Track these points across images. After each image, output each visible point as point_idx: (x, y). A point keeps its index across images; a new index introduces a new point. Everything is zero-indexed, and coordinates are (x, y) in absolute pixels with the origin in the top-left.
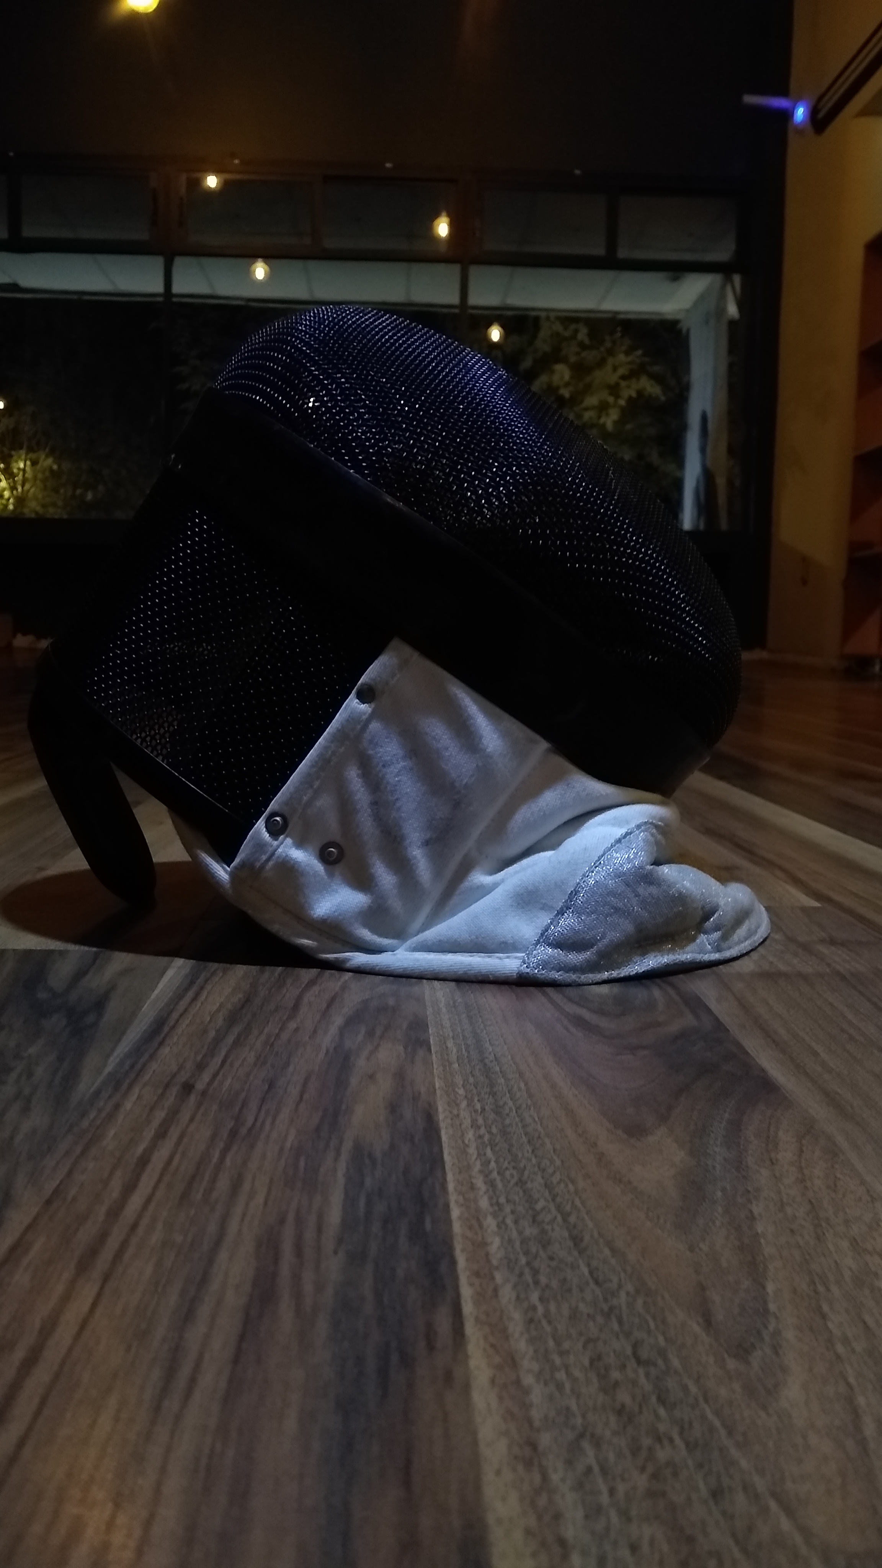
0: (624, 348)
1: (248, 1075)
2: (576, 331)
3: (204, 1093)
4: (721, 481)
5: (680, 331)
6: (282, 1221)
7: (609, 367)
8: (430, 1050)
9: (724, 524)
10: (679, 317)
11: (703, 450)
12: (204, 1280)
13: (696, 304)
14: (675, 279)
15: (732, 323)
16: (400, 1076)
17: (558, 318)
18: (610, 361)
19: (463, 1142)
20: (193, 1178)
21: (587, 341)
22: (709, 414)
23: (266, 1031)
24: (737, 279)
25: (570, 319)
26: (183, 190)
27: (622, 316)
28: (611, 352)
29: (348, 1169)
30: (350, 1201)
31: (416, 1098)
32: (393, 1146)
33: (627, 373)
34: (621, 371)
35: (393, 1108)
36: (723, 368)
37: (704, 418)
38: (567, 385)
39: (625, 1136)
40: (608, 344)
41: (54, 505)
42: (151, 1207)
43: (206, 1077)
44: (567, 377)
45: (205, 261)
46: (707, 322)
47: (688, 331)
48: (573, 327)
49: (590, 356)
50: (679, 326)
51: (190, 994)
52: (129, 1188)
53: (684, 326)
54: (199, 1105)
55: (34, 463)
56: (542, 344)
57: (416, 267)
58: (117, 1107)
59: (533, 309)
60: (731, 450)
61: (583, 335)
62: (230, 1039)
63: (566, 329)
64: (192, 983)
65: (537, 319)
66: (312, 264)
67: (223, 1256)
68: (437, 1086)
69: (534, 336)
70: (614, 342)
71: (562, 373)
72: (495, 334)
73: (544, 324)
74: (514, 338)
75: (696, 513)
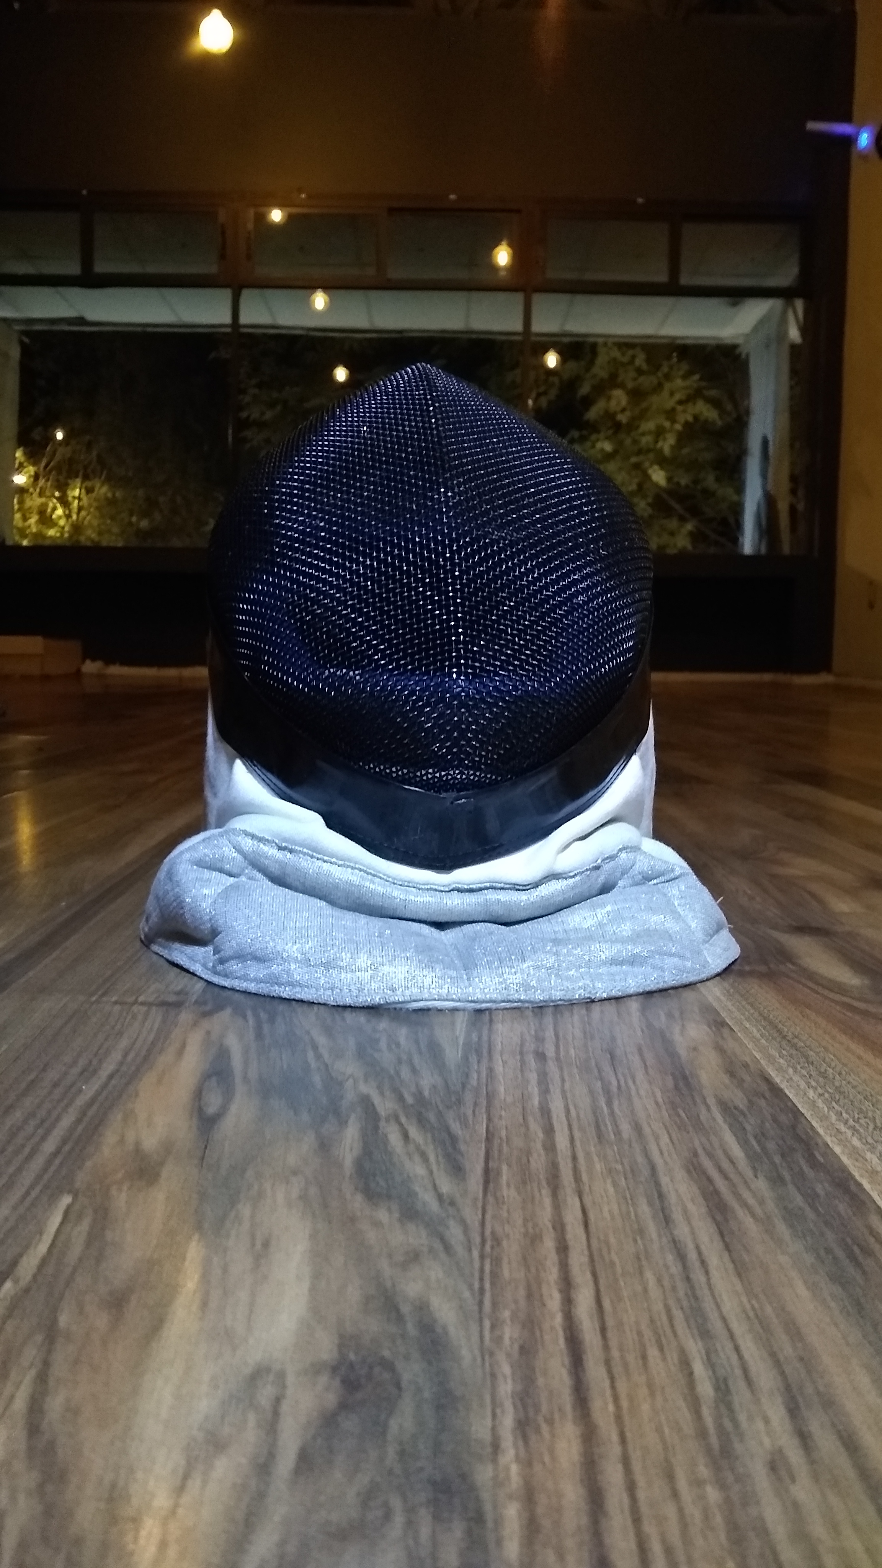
0: (681, 373)
1: (585, 1046)
2: (633, 357)
4: (783, 507)
5: (740, 355)
7: (665, 393)
8: (733, 1030)
9: (786, 549)
10: (740, 341)
11: (764, 475)
13: (755, 329)
14: (735, 305)
15: (793, 347)
16: (720, 1049)
17: (615, 344)
18: (667, 386)
19: (809, 1098)
20: (597, 1123)
21: (645, 367)
22: (770, 438)
24: (799, 304)
25: (626, 345)
26: (250, 226)
27: (679, 342)
28: (667, 377)
29: (723, 1116)
33: (684, 398)
34: (678, 397)
35: (731, 1073)
36: (785, 392)
37: (765, 443)
38: (623, 410)
40: (665, 369)
41: (110, 532)
43: (550, 1048)
44: (624, 402)
45: (268, 292)
46: (767, 346)
47: (748, 355)
48: (630, 352)
49: (647, 382)
50: (738, 351)
52: (549, 1131)
53: (743, 351)
54: (561, 1068)
55: (89, 491)
56: (600, 369)
57: (475, 295)
58: (491, 1069)
59: (592, 335)
60: (793, 475)
61: (640, 360)
63: (623, 354)
65: (594, 347)
66: (374, 294)
69: (592, 362)
70: (671, 367)
71: (619, 398)
72: (552, 360)
73: (602, 350)
74: (572, 365)
75: (757, 537)
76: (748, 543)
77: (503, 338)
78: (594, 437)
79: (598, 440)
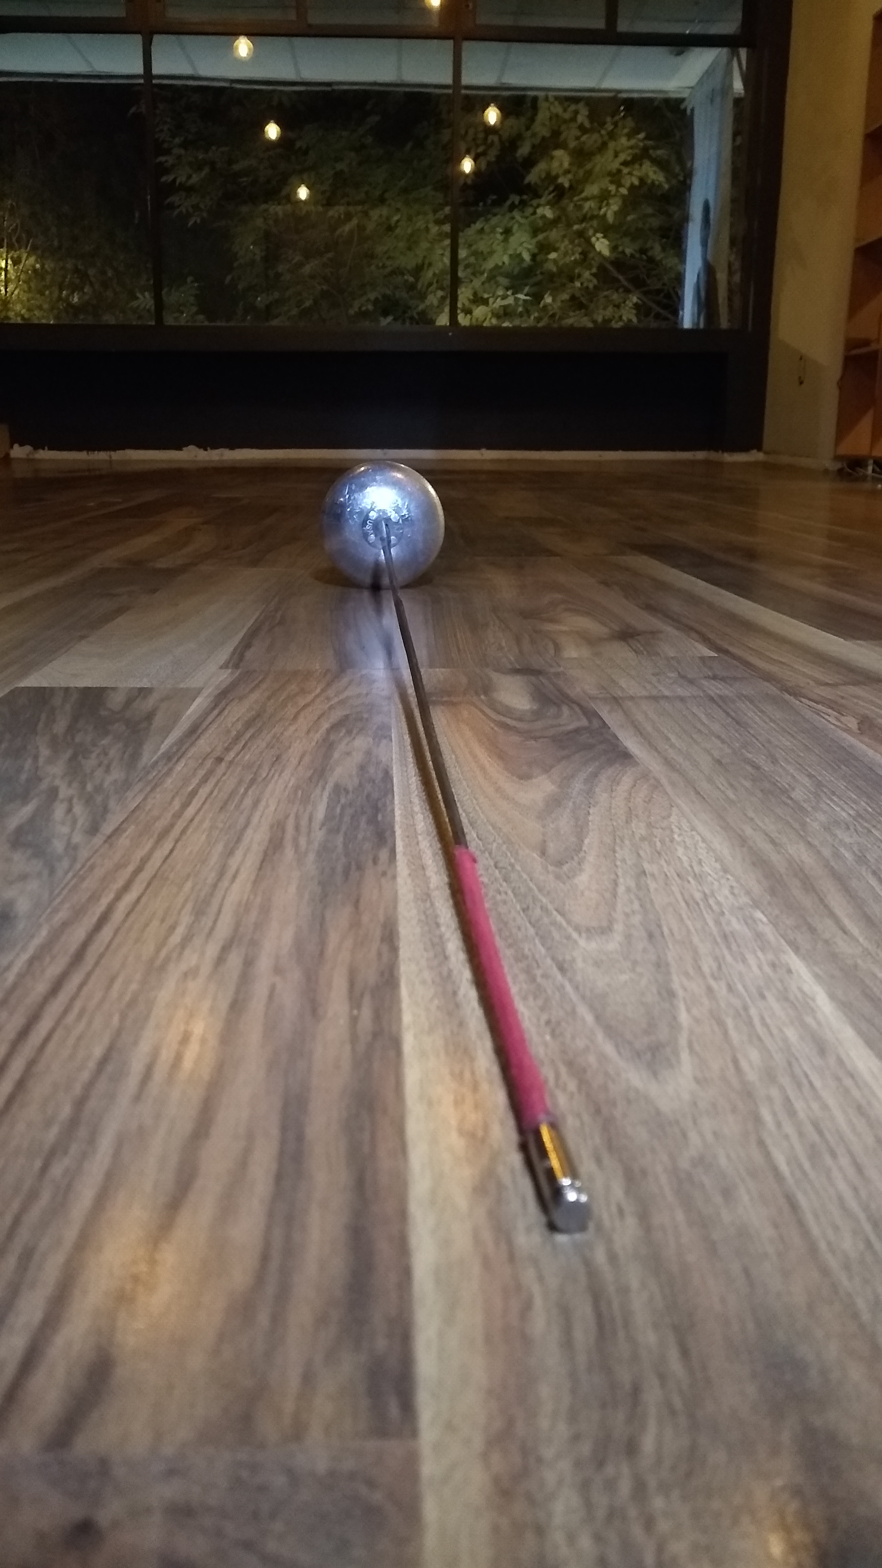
0: (626, 131)
1: (261, 753)
2: (576, 112)
3: (231, 762)
4: (722, 277)
5: (685, 110)
6: (287, 817)
7: (610, 153)
8: (391, 740)
9: (724, 324)
10: (685, 94)
11: (704, 243)
12: (239, 840)
13: (701, 82)
14: (679, 54)
15: (738, 101)
16: (368, 753)
17: (556, 98)
18: (612, 145)
19: (408, 783)
20: (228, 800)
21: (587, 124)
22: (712, 204)
23: (273, 732)
24: (743, 52)
25: (570, 99)
27: (624, 97)
28: (612, 136)
29: (330, 794)
30: (330, 808)
31: (378, 763)
32: (360, 785)
33: (629, 158)
34: (623, 157)
35: (362, 768)
37: (706, 208)
38: (567, 172)
39: (517, 780)
40: (610, 127)
41: (40, 308)
42: (201, 813)
43: (232, 754)
44: (566, 165)
45: (186, 38)
46: (712, 101)
47: (692, 110)
48: (573, 107)
49: (591, 140)
50: (682, 107)
51: (216, 712)
52: (185, 805)
53: (688, 106)
54: (228, 768)
55: (16, 262)
56: (541, 128)
57: (405, 42)
58: (171, 770)
59: (531, 89)
60: (733, 242)
61: (582, 118)
62: (248, 735)
63: (565, 111)
64: (216, 706)
65: (535, 99)
66: (297, 41)
67: (249, 832)
68: (394, 757)
69: (532, 120)
70: (616, 125)
71: (561, 160)
72: (492, 116)
73: (543, 105)
74: (512, 121)
75: (696, 309)
76: (688, 317)
77: (438, 91)
78: (535, 202)
79: (538, 206)
